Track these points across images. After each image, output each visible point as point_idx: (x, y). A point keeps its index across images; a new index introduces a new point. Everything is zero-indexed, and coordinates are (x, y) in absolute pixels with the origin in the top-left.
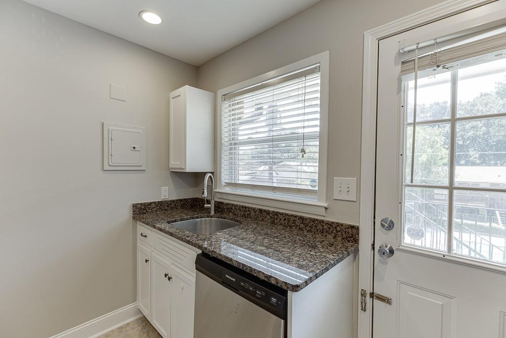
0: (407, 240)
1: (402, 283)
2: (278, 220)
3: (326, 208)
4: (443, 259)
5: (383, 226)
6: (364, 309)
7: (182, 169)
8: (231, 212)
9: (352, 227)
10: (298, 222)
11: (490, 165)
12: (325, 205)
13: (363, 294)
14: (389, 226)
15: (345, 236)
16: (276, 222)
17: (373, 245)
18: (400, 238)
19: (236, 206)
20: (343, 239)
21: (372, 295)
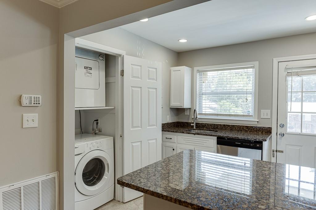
0: (289, 130)
1: (287, 145)
2: (234, 128)
3: (258, 122)
4: (300, 134)
5: (280, 126)
6: (274, 157)
7: (182, 107)
8: (205, 127)
9: (269, 128)
10: (245, 128)
11: (307, 102)
12: (258, 121)
13: (273, 151)
14: (282, 126)
15: (266, 131)
16: (233, 129)
17: (277, 133)
18: (286, 130)
19: (208, 124)
20: (266, 132)
21: (276, 151)
